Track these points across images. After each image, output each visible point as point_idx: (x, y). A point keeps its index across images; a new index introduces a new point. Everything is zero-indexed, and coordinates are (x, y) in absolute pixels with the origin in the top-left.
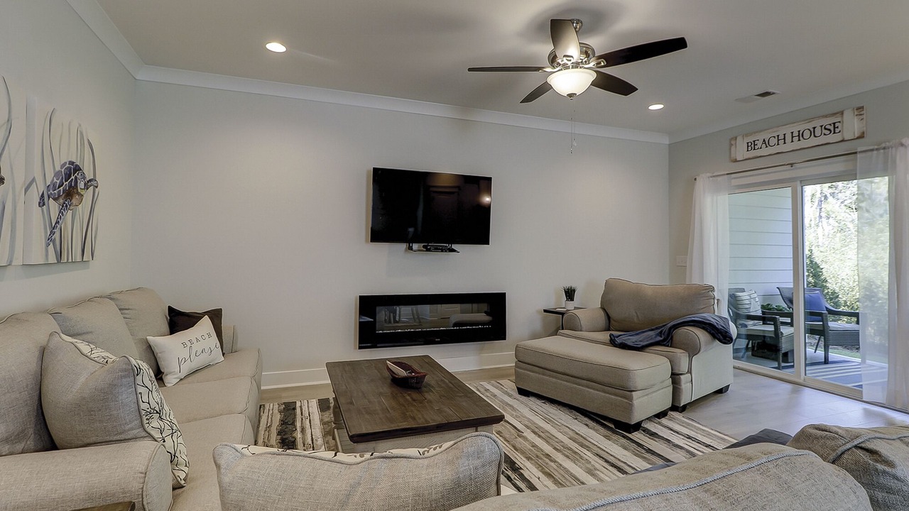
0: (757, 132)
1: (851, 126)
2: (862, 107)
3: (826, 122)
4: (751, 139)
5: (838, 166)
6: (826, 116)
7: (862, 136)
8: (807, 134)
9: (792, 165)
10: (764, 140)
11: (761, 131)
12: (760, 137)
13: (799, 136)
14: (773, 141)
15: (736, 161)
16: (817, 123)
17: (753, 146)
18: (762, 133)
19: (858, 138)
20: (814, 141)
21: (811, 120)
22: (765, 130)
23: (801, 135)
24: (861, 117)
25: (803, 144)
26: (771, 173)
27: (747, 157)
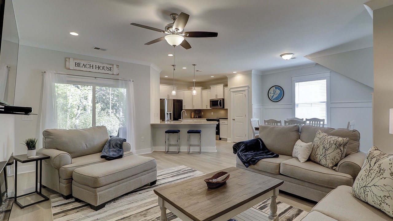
0: (80, 60)
1: (115, 70)
2: (118, 66)
3: (109, 66)
4: (78, 62)
5: (111, 82)
6: (108, 64)
7: (118, 75)
8: (101, 68)
9: (96, 78)
10: (84, 64)
11: (82, 60)
12: (82, 63)
13: (98, 67)
14: (88, 66)
15: (69, 69)
16: (106, 65)
17: (78, 65)
18: (82, 61)
19: (117, 75)
20: (103, 71)
21: (103, 63)
22: (85, 60)
23: (99, 68)
24: (118, 69)
25: (100, 71)
26: (86, 79)
27: (75, 69)
